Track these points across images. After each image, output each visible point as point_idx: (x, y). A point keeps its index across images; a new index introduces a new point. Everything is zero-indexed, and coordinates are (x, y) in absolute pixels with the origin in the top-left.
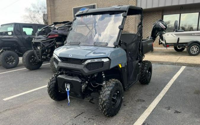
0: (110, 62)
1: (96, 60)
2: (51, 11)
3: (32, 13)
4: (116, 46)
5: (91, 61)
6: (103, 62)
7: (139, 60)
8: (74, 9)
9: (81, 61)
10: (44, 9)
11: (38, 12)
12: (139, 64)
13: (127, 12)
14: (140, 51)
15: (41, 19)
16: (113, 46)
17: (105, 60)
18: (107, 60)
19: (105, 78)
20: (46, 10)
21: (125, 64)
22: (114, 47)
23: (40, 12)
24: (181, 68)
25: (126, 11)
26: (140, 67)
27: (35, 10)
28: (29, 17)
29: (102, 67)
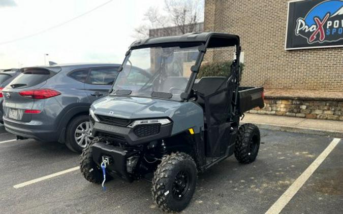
0: (172, 125)
1: (149, 122)
4: (184, 99)
5: (142, 122)
6: (160, 124)
7: (231, 121)
9: (126, 122)
12: (232, 128)
13: (207, 43)
14: (235, 108)
16: (180, 99)
17: (164, 122)
18: (167, 121)
19: (166, 149)
21: (201, 128)
22: (182, 102)
25: (204, 42)
26: (233, 133)
29: (159, 132)
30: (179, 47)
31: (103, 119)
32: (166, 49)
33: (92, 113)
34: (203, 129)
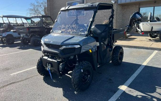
0: (81, 48)
1: (70, 47)
2: (50, 5)
3: (36, 7)
5: (66, 47)
8: (67, 3)
9: (59, 47)
10: (45, 4)
11: (41, 6)
15: (42, 11)
16: (85, 35)
19: (78, 60)
20: (46, 5)
23: (42, 6)
24: (154, 52)
25: (96, 8)
27: (38, 5)
28: (34, 10)
29: (74, 52)
30: (84, 10)
31: (48, 45)
32: (78, 11)
33: (42, 42)
34: (96, 50)
